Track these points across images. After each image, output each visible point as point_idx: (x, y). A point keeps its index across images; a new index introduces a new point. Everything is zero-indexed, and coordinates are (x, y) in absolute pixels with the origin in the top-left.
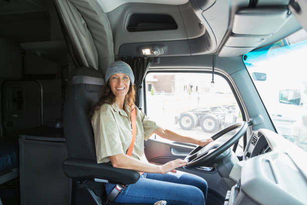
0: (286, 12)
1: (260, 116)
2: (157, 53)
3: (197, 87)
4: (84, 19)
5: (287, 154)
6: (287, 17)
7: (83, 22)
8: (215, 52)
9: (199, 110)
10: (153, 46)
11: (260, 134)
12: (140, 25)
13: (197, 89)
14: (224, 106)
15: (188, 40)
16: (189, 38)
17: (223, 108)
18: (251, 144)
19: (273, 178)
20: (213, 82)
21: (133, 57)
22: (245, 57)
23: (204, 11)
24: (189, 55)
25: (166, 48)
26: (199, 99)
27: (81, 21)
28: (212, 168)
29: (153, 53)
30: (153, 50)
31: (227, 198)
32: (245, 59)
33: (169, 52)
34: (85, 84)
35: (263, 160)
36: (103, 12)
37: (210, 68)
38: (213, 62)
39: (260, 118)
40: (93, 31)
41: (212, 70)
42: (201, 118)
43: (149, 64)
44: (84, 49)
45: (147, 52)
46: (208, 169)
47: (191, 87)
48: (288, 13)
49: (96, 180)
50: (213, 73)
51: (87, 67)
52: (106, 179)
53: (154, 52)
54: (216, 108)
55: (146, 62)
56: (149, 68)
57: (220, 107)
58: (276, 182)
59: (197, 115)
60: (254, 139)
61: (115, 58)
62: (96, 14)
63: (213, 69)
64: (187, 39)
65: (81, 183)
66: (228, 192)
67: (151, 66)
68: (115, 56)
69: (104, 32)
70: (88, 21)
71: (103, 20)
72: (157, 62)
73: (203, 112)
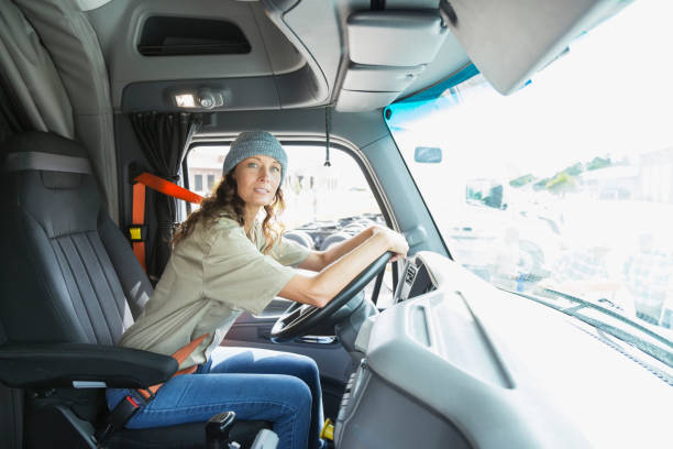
0: (438, 22)
1: (421, 228)
2: (209, 103)
3: (312, 178)
4: (31, 23)
5: (459, 293)
6: (441, 32)
7: (29, 29)
8: (328, 102)
9: (317, 227)
10: (199, 87)
11: (419, 262)
12: (168, 41)
13: (312, 183)
14: (366, 215)
15: (273, 76)
16: (276, 73)
17: (365, 219)
18: (406, 284)
19: (424, 338)
20: (328, 164)
21: (154, 112)
22: (388, 114)
23: (284, 13)
24: (278, 108)
25: (227, 93)
26: (315, 203)
27: (23, 27)
28: (334, 337)
29: (200, 104)
30: (199, 97)
31: (349, 387)
32: (388, 117)
33: (236, 101)
34: (41, 171)
35: (411, 308)
36: (77, 8)
37: (320, 136)
38: (326, 123)
39: (419, 232)
40: (57, 52)
41: (325, 140)
42: (321, 242)
43: (193, 127)
44: (33, 94)
45: (186, 101)
46: (328, 340)
47: (301, 178)
48: (442, 23)
49: (76, 384)
50: (327, 144)
51: (43, 132)
52: (101, 381)
53: (203, 102)
54: (351, 219)
55: (185, 122)
56: (194, 136)
57: (358, 218)
58: (429, 344)
59: (313, 236)
60: (409, 272)
61: (114, 116)
62: (61, 12)
63: (328, 137)
64: (270, 74)
65: (42, 396)
66: (353, 375)
67: (199, 132)
68: (114, 109)
69: (84, 56)
70: (40, 27)
71: (77, 26)
72: (209, 122)
73: (323, 228)
